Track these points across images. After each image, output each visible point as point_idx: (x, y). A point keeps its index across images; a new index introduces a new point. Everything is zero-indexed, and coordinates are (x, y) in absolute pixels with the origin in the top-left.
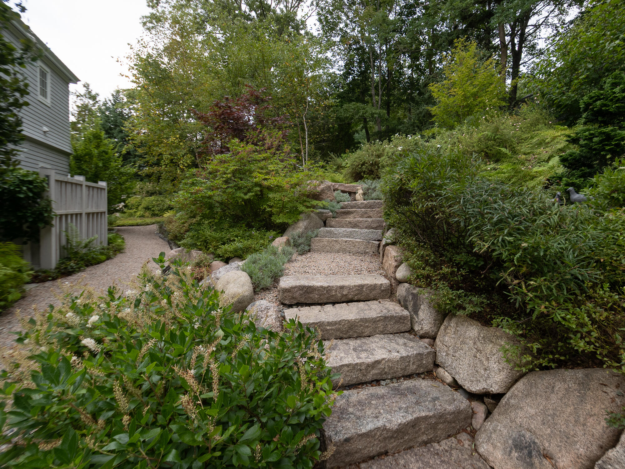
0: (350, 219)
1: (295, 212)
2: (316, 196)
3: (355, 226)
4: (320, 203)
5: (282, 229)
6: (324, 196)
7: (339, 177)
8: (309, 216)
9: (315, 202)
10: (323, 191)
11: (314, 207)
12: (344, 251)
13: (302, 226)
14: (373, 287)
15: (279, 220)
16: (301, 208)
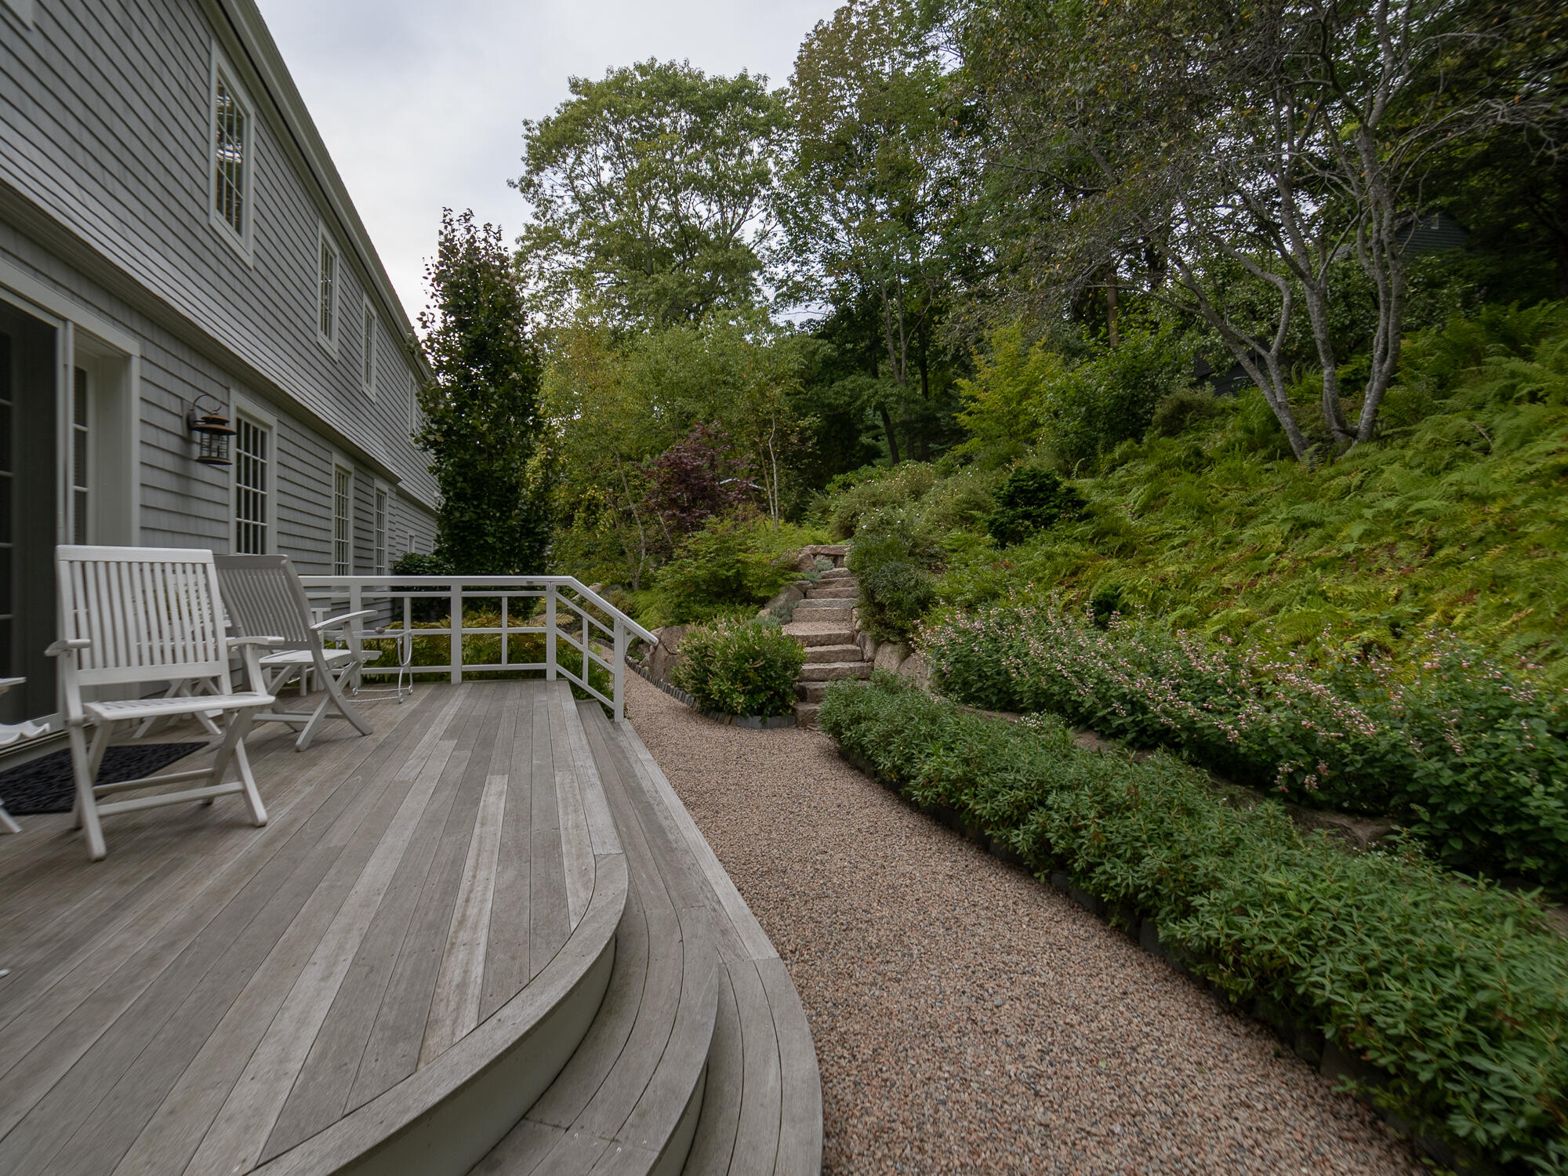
0: (832, 589)
1: (774, 585)
2: (795, 568)
3: (836, 595)
4: (798, 575)
5: (763, 602)
6: (803, 566)
7: (822, 534)
8: (788, 589)
9: (794, 574)
10: (801, 560)
11: (793, 579)
12: (824, 620)
13: (782, 598)
14: (839, 635)
15: (761, 594)
16: (781, 581)
